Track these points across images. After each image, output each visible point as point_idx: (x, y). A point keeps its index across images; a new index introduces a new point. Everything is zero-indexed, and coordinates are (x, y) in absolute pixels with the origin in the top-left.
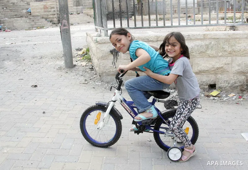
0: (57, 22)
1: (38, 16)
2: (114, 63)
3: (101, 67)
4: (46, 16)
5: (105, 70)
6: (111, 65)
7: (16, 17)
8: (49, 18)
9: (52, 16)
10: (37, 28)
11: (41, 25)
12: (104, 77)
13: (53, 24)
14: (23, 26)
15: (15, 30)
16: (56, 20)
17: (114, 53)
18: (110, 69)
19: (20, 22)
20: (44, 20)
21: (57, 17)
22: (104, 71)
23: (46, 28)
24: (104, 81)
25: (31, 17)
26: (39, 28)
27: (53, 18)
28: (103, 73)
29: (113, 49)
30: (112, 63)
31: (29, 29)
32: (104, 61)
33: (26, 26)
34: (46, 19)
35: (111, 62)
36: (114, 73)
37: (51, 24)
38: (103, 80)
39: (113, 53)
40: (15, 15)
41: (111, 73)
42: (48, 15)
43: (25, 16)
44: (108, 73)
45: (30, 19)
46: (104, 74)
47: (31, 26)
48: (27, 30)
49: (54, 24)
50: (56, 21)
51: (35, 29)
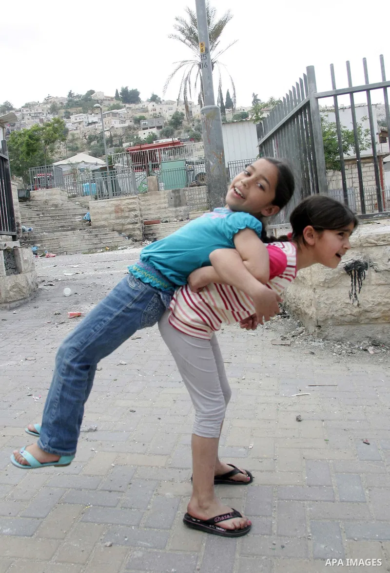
0: (141, 238)
1: (104, 226)
2: (354, 295)
3: (322, 305)
4: (121, 227)
5: (333, 313)
6: (348, 301)
7: (64, 231)
8: (126, 230)
9: (131, 226)
10: (105, 249)
11: (112, 243)
12: (331, 330)
13: (133, 241)
14: (78, 247)
15: (63, 254)
16: (138, 233)
17: (353, 272)
18: (346, 310)
19: (72, 239)
20: (116, 234)
21: (141, 228)
22: (330, 314)
23: (122, 249)
24: (330, 338)
25: (90, 228)
26: (108, 249)
27: (134, 229)
28: (327, 319)
29: (351, 262)
30: (350, 296)
31: (90, 251)
32: (328, 291)
33: (84, 246)
34: (120, 232)
35: (347, 292)
36: (353, 318)
37: (130, 241)
38: (326, 336)
39: (351, 272)
40: (62, 227)
41: (346, 319)
42: (123, 225)
43: (79, 228)
44: (340, 318)
45: (91, 232)
46: (330, 322)
47: (92, 246)
48: (86, 253)
49: (136, 241)
50: (139, 236)
51: (102, 252)
